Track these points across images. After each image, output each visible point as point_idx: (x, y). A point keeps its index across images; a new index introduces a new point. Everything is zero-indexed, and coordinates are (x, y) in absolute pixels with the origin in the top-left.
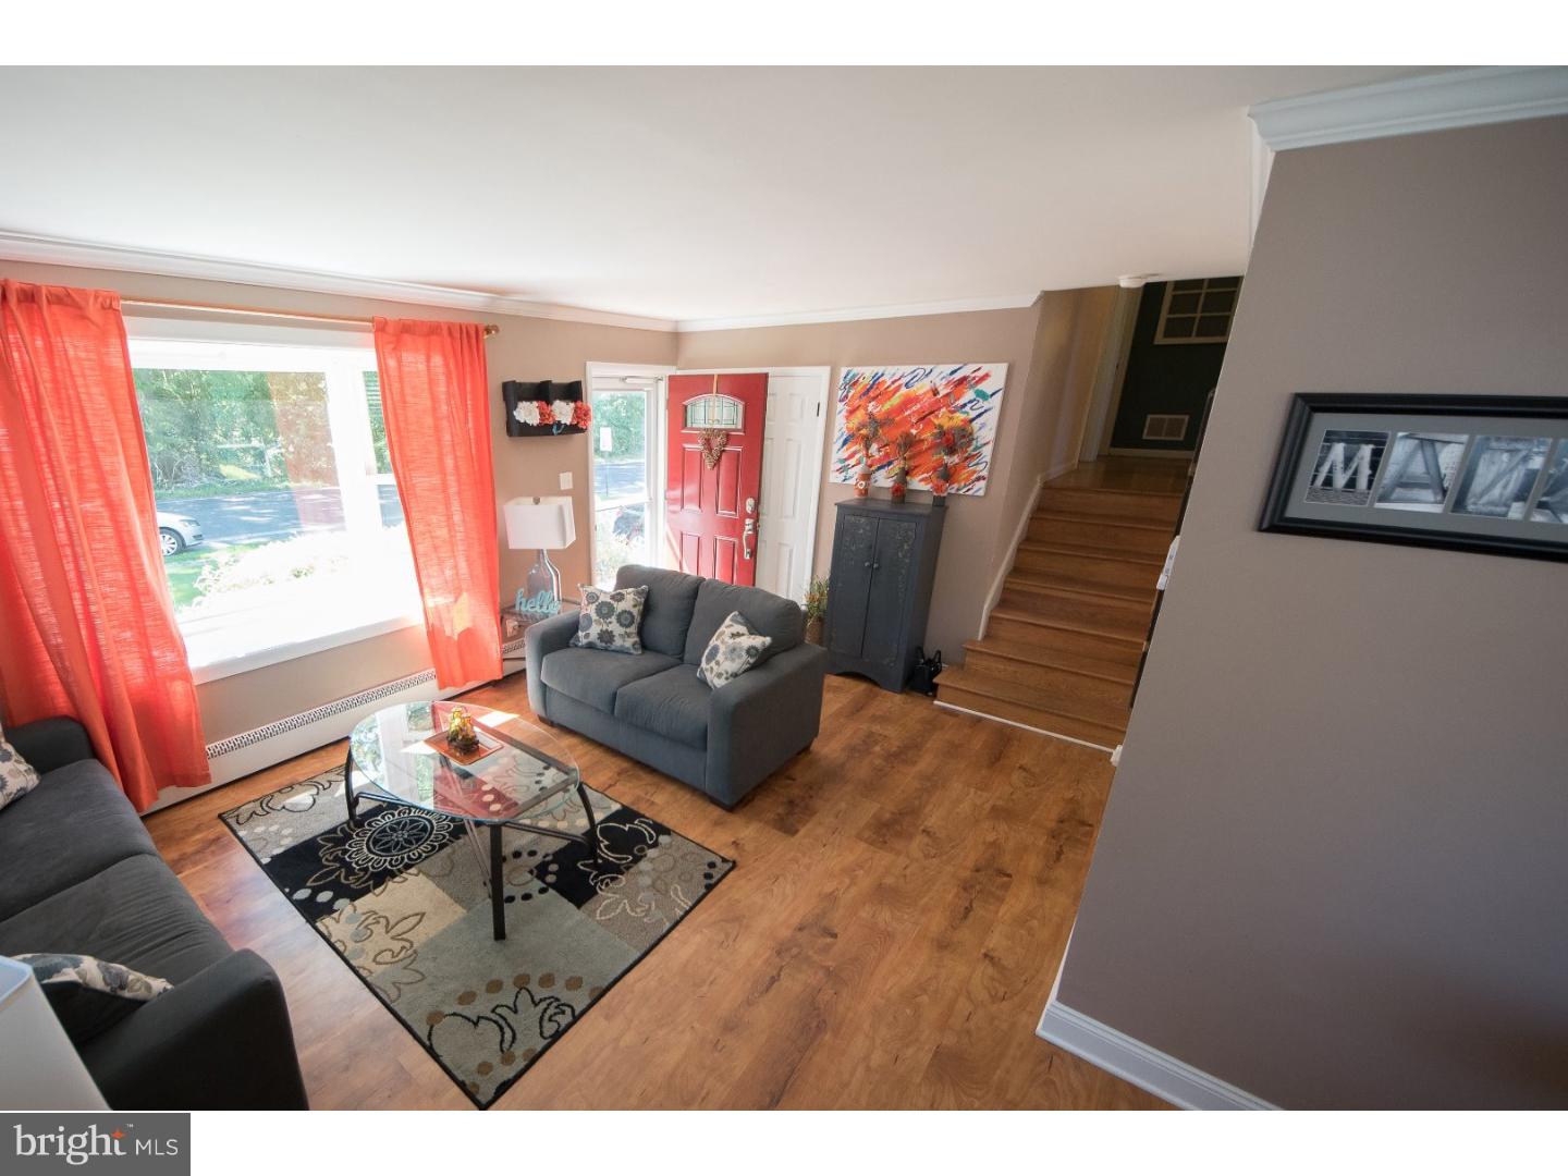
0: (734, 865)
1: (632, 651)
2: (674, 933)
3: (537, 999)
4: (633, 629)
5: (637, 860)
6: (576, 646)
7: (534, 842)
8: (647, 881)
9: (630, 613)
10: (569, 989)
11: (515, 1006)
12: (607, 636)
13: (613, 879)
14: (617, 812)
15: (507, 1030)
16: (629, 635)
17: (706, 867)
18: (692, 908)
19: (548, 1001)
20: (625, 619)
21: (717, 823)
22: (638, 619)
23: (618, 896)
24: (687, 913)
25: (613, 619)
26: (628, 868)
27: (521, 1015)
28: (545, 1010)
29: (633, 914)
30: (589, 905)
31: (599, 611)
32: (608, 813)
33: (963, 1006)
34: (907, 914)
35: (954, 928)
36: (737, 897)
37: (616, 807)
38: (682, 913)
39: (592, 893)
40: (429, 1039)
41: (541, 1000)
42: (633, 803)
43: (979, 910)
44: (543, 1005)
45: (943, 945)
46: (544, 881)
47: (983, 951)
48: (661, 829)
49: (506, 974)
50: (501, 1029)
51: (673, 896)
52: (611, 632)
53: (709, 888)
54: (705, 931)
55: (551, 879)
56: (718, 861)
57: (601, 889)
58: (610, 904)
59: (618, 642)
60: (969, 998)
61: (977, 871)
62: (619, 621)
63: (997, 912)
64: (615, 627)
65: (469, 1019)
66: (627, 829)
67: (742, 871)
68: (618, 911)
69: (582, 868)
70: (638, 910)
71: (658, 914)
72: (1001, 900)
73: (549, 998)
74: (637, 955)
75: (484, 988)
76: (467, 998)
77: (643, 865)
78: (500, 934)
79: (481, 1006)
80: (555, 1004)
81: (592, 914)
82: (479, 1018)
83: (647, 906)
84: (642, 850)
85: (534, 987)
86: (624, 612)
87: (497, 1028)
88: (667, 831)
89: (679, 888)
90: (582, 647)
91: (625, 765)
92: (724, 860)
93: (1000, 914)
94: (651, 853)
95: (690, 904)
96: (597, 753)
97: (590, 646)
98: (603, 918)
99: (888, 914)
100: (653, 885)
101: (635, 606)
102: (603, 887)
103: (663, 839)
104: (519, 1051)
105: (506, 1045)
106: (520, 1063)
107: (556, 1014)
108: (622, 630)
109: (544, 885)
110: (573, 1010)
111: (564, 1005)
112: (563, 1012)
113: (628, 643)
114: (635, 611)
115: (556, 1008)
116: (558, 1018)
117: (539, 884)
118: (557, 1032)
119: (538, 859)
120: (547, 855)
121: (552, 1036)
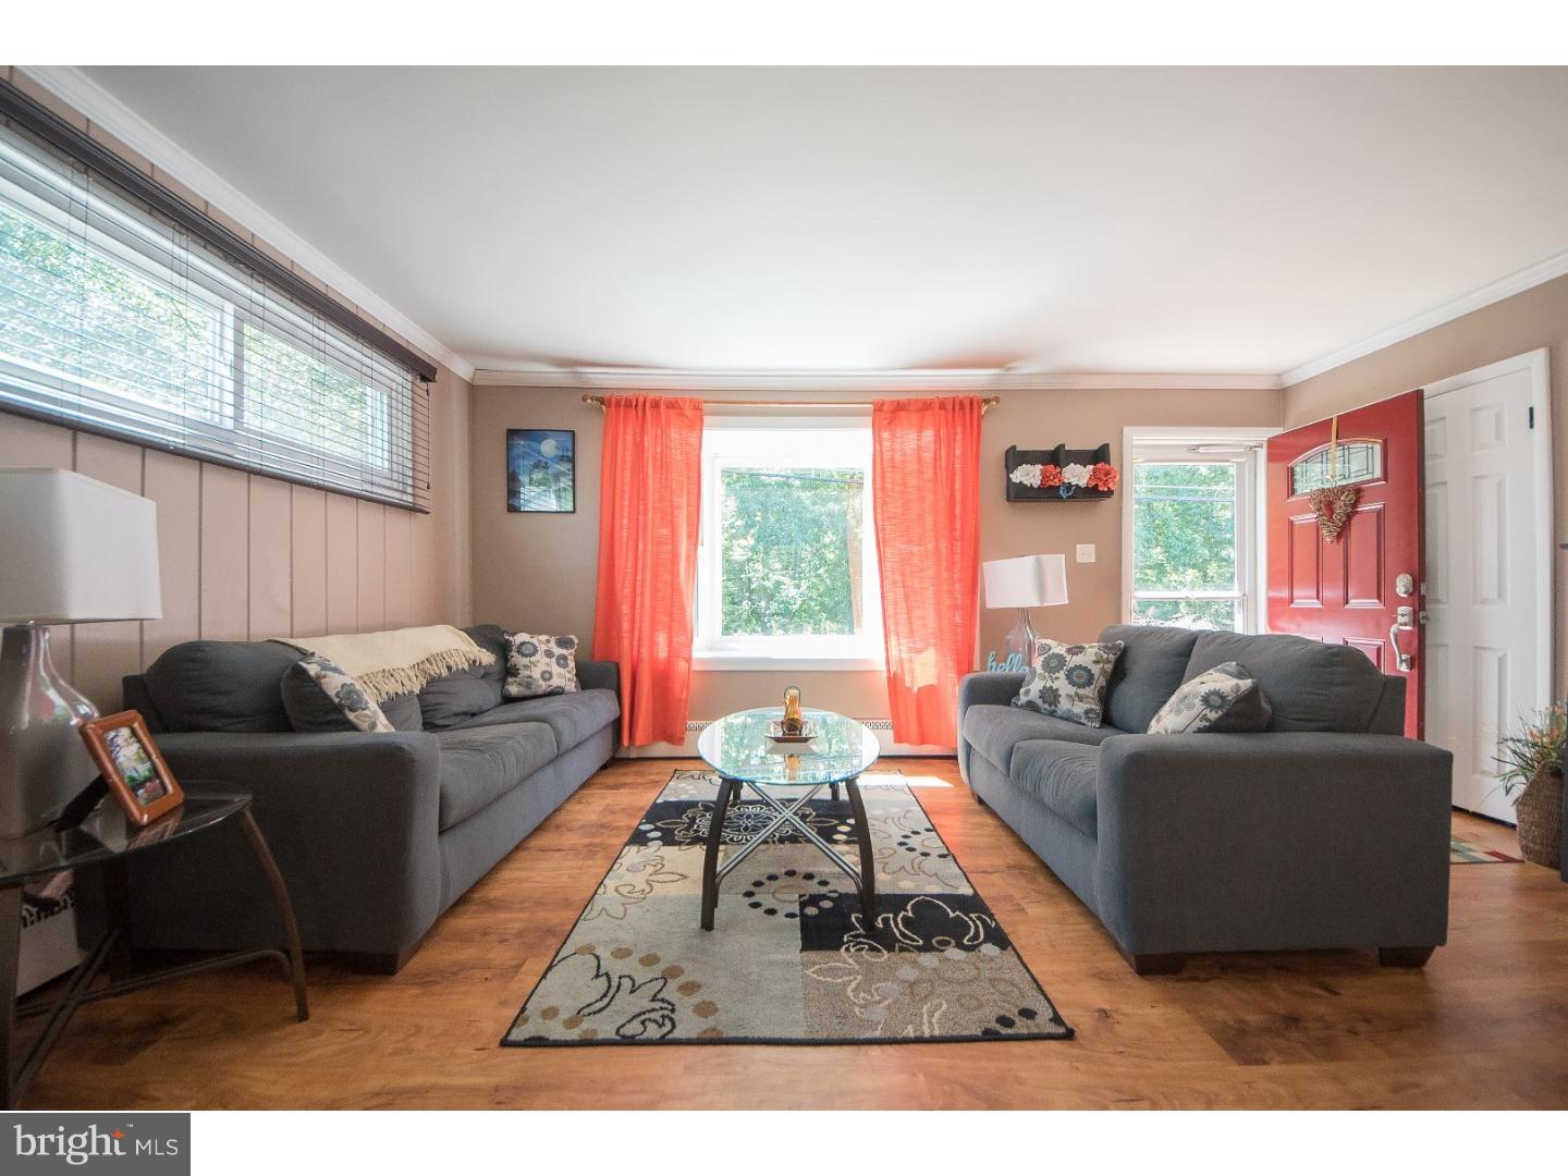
0: (1069, 1035)
1: (1083, 721)
2: (875, 1051)
3: (660, 996)
4: (1089, 691)
5: (927, 948)
6: (1016, 705)
7: (833, 875)
8: (908, 973)
9: (1088, 671)
10: (694, 1011)
11: (639, 987)
12: (1050, 696)
13: (872, 949)
14: (963, 896)
15: (606, 1000)
16: (1081, 698)
17: (1016, 1011)
18: (933, 1040)
19: (665, 1005)
20: (1080, 677)
21: (1101, 976)
22: (1102, 682)
23: (857, 967)
24: (919, 1040)
25: (1062, 674)
26: (902, 950)
27: (632, 998)
28: (654, 1010)
29: (850, 994)
30: (813, 955)
31: (1046, 665)
32: (948, 891)
36: (1024, 1075)
37: (968, 891)
38: (912, 1035)
39: (835, 945)
40: (559, 962)
41: (663, 1000)
42: (993, 899)
44: (657, 1005)
46: (802, 910)
48: (999, 938)
49: (668, 957)
50: (605, 995)
51: (924, 1010)
52: (1057, 690)
53: (989, 1036)
54: (921, 1077)
55: (811, 911)
56: (1045, 1013)
57: (847, 949)
58: (840, 969)
59: (1064, 705)
62: (1069, 677)
64: (1063, 686)
65: (599, 967)
66: (952, 915)
67: (1075, 1051)
68: (840, 981)
69: (853, 919)
70: (862, 995)
71: (879, 1013)
73: (669, 1003)
74: (799, 1033)
75: (642, 955)
76: (622, 954)
77: (928, 960)
78: (707, 924)
79: (615, 967)
80: (666, 1012)
81: (805, 965)
82: (607, 974)
83: (877, 998)
84: (947, 943)
85: (673, 984)
86: (1079, 667)
87: (604, 991)
89: (945, 1006)
90: (1022, 706)
91: (1028, 862)
92: (1057, 1019)
94: (953, 953)
95: (937, 1033)
97: (1031, 706)
98: (815, 976)
100: (912, 985)
101: (1096, 662)
102: (852, 950)
103: (989, 949)
104: (586, 1024)
105: (586, 1011)
106: (574, 1034)
107: (655, 1021)
108: (1072, 690)
109: (798, 912)
110: (670, 1032)
111: (671, 1019)
112: (661, 1026)
113: (1079, 708)
114: (1095, 670)
115: (663, 1017)
116: (651, 1027)
117: (796, 909)
118: (633, 1037)
119: (823, 890)
120: (836, 892)
121: (623, 1037)
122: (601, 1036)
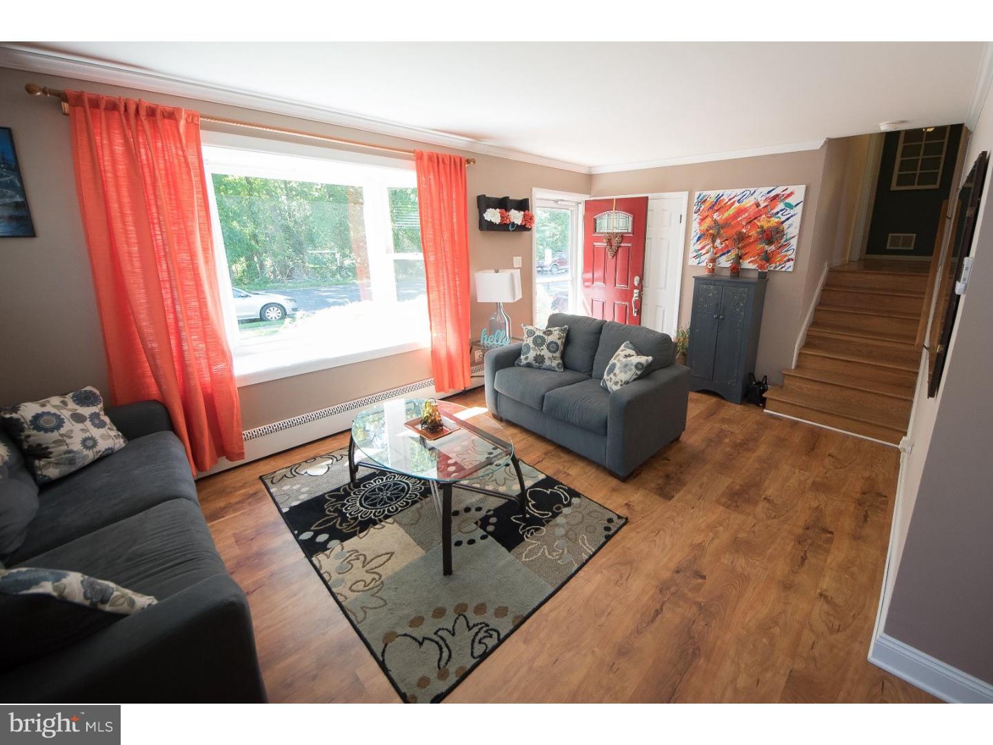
0: (627, 521)
1: (557, 369)
2: (581, 573)
3: (471, 625)
4: (558, 354)
5: (555, 515)
6: (519, 366)
7: (481, 501)
8: (561, 531)
9: (556, 344)
10: (496, 617)
11: (453, 629)
12: (540, 359)
13: (537, 530)
14: (543, 480)
15: (445, 650)
16: (555, 358)
17: (606, 522)
18: (595, 554)
19: (480, 626)
20: (552, 347)
21: (614, 490)
22: (561, 348)
23: (539, 543)
24: (591, 557)
25: (544, 347)
26: (548, 522)
27: (457, 637)
28: (477, 634)
29: (550, 557)
30: (517, 550)
31: (535, 342)
32: (536, 481)
33: (808, 638)
34: (758, 561)
35: (794, 572)
36: (628, 546)
37: (542, 477)
38: (587, 557)
39: (520, 540)
40: (383, 655)
41: (474, 625)
42: (555, 474)
43: (812, 559)
44: (476, 629)
45: (787, 586)
46: (485, 530)
47: (818, 591)
48: (574, 493)
49: (449, 605)
50: (441, 649)
51: (581, 544)
52: (543, 356)
53: (608, 538)
54: (603, 571)
55: (491, 528)
56: (615, 518)
57: (527, 537)
58: (534, 548)
59: (547, 363)
60: (812, 631)
61: (807, 529)
62: (548, 348)
63: (826, 561)
64: (545, 352)
65: (414, 639)
66: (549, 492)
67: (633, 526)
68: (540, 554)
69: (514, 520)
70: (554, 554)
71: (568, 558)
72: (828, 551)
73: (481, 624)
74: (551, 590)
75: (431, 614)
76: (417, 621)
77: (559, 519)
78: (448, 571)
79: (427, 629)
80: (485, 629)
81: (519, 556)
82: (424, 639)
83: (561, 551)
84: (559, 508)
85: (470, 614)
86: (552, 342)
87: (437, 648)
88: (577, 495)
89: (585, 537)
90: (523, 366)
91: (551, 448)
92: (619, 517)
93: (829, 561)
94: (566, 510)
95: (594, 550)
96: (531, 440)
97: (529, 365)
98: (527, 559)
99: (744, 561)
100: (566, 535)
101: (559, 339)
102: (529, 536)
103: (575, 500)
104: (453, 668)
105: (443, 663)
106: (453, 679)
107: (485, 637)
108: (550, 355)
109: (485, 533)
110: (499, 635)
111: (492, 630)
112: (491, 636)
113: (555, 363)
114: (559, 342)
115: (486, 632)
116: (486, 641)
117: (481, 532)
118: (485, 652)
119: (483, 513)
120: (489, 511)
121: (480, 656)
122: (468, 666)
